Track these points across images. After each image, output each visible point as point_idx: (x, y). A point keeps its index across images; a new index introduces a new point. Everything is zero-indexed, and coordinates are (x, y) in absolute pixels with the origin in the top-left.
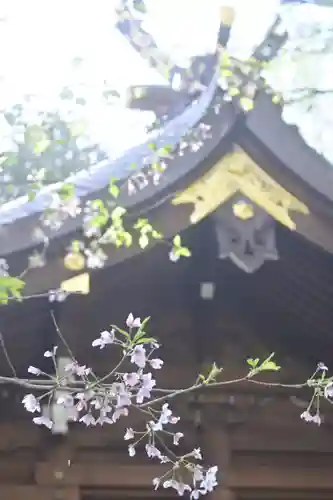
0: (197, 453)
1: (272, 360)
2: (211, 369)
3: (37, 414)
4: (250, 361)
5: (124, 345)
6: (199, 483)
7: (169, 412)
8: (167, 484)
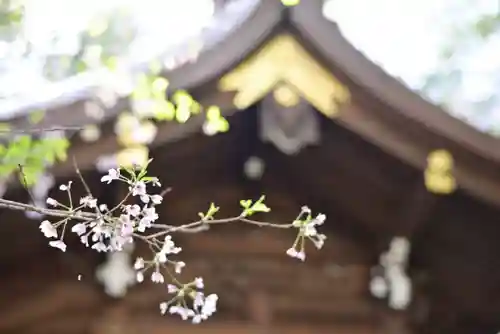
0: (199, 282)
1: (263, 202)
2: (209, 208)
3: (53, 239)
4: (243, 203)
5: (129, 182)
6: (200, 308)
7: (172, 244)
8: (173, 310)
